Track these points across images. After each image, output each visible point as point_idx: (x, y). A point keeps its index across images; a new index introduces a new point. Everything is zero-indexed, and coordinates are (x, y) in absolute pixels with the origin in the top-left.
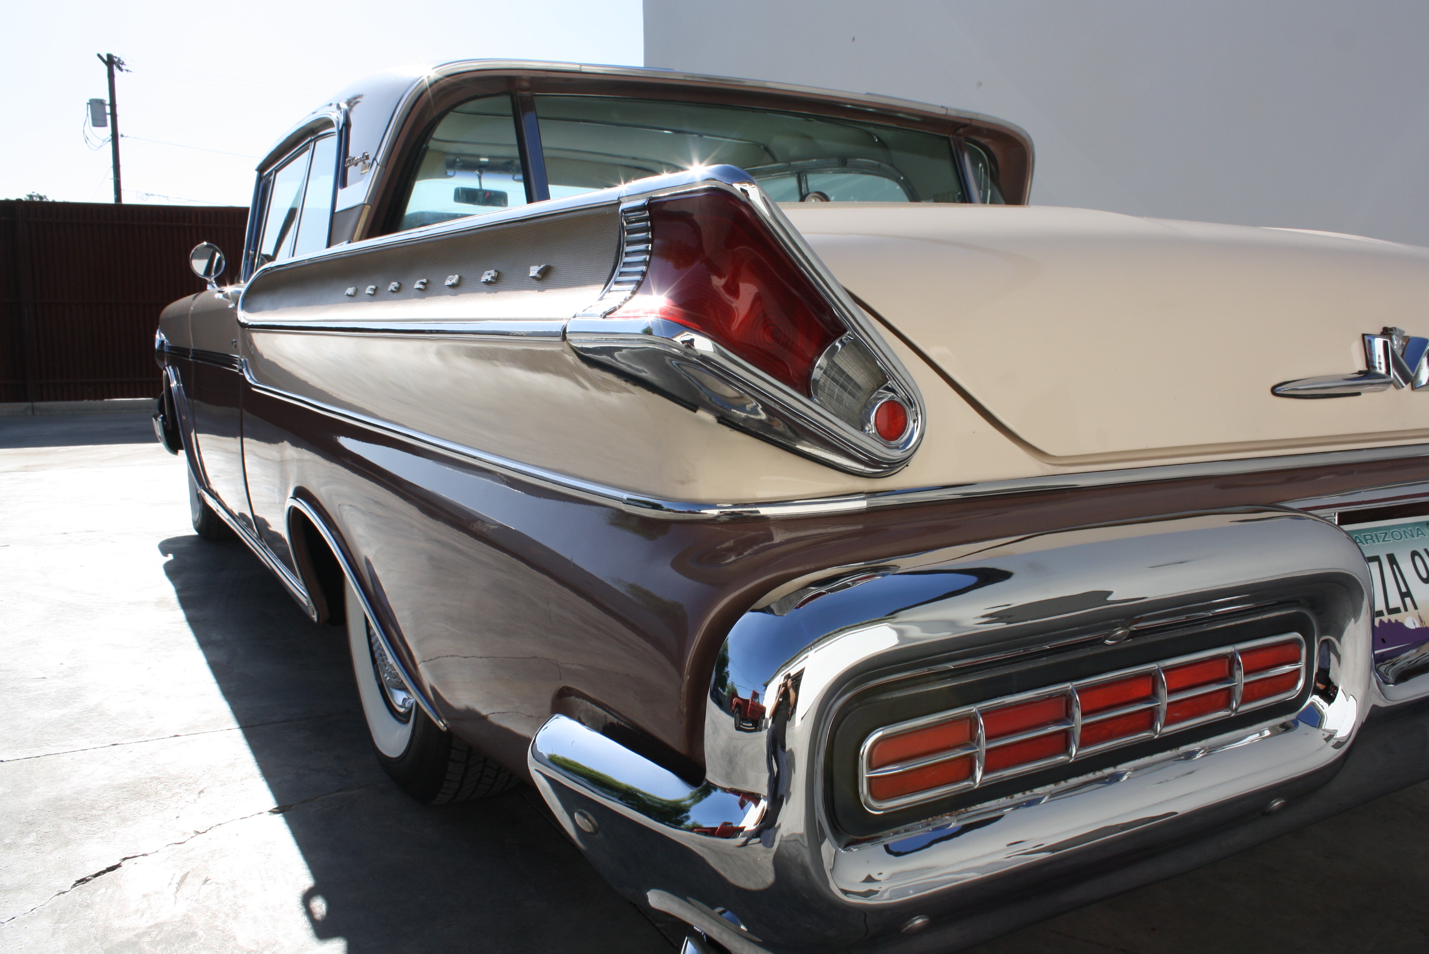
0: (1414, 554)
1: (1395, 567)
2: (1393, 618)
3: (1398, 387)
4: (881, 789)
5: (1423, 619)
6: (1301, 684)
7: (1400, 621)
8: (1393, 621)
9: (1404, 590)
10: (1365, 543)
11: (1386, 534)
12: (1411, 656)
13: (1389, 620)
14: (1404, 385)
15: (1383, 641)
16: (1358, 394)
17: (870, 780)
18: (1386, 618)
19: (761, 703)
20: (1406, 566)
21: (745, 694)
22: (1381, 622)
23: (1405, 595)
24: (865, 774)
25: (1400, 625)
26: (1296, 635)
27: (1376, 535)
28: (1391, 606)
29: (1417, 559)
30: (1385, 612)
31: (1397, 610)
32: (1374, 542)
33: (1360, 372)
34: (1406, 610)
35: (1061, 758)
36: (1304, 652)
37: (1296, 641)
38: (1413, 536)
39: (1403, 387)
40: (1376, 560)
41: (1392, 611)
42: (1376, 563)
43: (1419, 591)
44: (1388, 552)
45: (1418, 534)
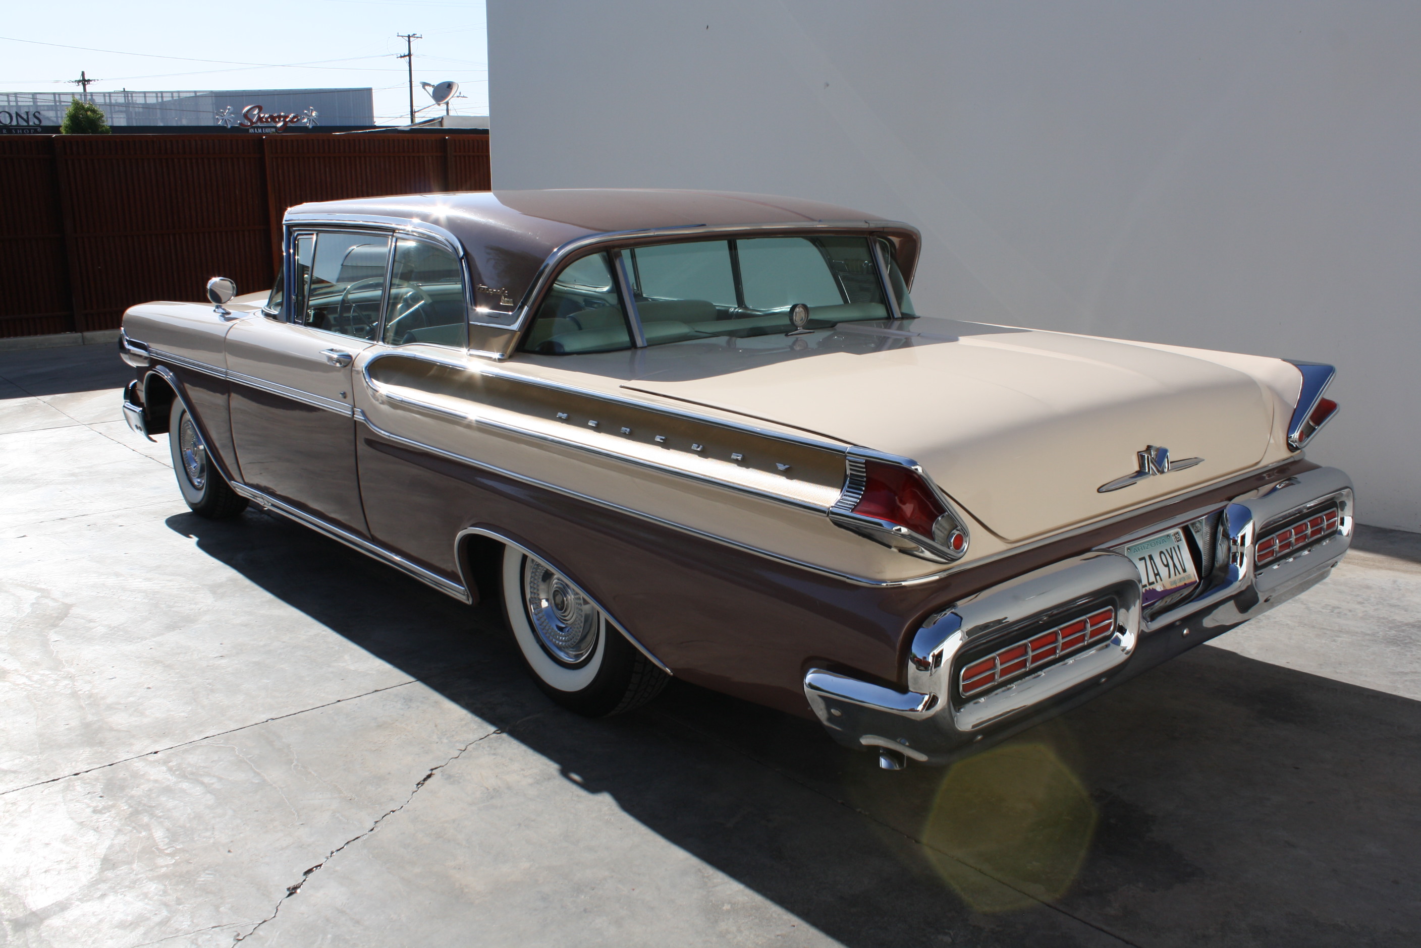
0: (1161, 553)
1: (1152, 561)
2: (1151, 587)
3: (1154, 474)
4: (967, 688)
5: (1165, 585)
6: (1112, 628)
7: (1154, 588)
9: (1156, 572)
11: (1148, 544)
12: (1159, 605)
13: (1149, 589)
14: (1157, 473)
15: (1147, 599)
16: (1136, 483)
17: (963, 685)
18: (1147, 588)
19: (927, 660)
20: (1157, 560)
21: (920, 657)
22: (1146, 590)
23: (1157, 574)
24: (961, 683)
25: (1154, 590)
26: (1110, 607)
27: (1143, 546)
28: (1150, 581)
29: (1162, 555)
30: (1148, 585)
31: (1153, 583)
32: (1142, 549)
33: (1137, 472)
34: (1157, 582)
35: (1023, 670)
36: (1113, 614)
37: (1110, 610)
38: (1160, 544)
39: (1156, 474)
40: (1143, 558)
41: (1150, 584)
42: (1143, 561)
43: (1163, 571)
44: (1149, 554)
45: (1163, 542)
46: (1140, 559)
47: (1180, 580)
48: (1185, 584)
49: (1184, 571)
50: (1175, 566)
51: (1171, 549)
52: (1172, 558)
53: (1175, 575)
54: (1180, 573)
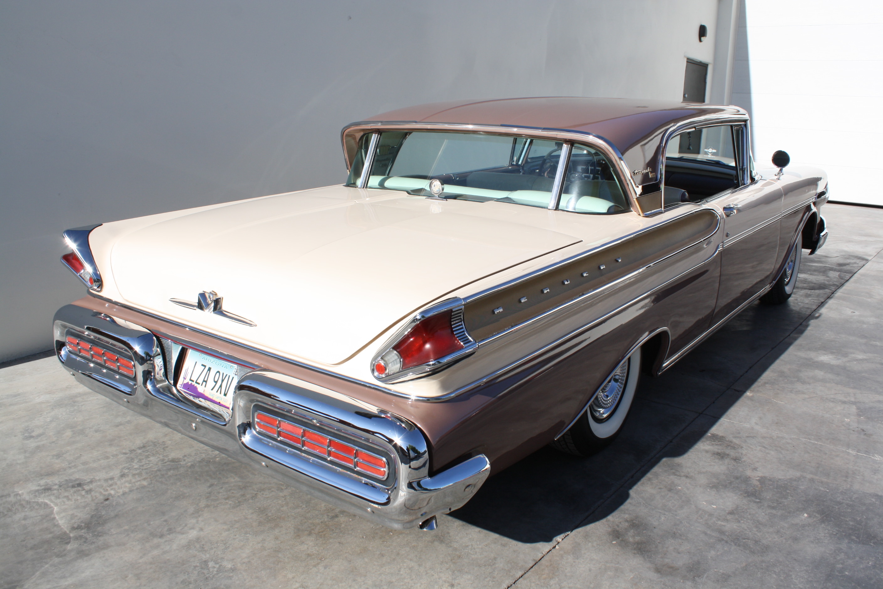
0: (218, 372)
1: (209, 372)
2: (196, 385)
5: (205, 391)
7: (197, 387)
8: (195, 386)
9: (206, 380)
10: (206, 359)
11: (214, 361)
13: (194, 385)
18: (194, 383)
20: (213, 373)
22: (191, 384)
25: (196, 388)
27: (211, 360)
29: (218, 374)
30: (195, 382)
31: (199, 384)
34: (202, 385)
38: (222, 367)
40: (205, 366)
41: (196, 383)
42: (204, 367)
43: (211, 383)
44: (210, 367)
45: (225, 367)
46: (203, 365)
47: (218, 398)
48: (219, 403)
49: (225, 395)
50: (221, 386)
51: (227, 375)
52: (223, 381)
53: (217, 392)
54: (220, 393)
